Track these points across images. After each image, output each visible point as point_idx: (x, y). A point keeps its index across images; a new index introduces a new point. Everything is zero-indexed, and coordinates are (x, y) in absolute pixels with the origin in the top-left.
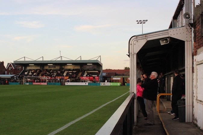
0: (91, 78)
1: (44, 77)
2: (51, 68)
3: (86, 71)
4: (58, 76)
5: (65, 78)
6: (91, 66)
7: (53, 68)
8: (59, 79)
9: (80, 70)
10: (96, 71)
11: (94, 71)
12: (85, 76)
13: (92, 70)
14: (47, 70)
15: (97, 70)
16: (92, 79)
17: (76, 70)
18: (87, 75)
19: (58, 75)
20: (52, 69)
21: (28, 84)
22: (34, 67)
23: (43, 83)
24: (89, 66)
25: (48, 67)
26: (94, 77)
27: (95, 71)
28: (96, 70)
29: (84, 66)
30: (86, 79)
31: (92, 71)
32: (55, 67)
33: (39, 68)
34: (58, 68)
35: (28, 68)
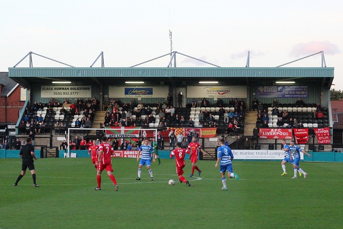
0: (300, 132)
1: (123, 129)
2: (134, 96)
3: (270, 106)
4: (176, 127)
5: (202, 133)
6: (287, 89)
7: (144, 96)
8: (179, 138)
9: (248, 102)
10: (310, 109)
11: (300, 109)
12: (275, 125)
13: (292, 106)
14: (119, 102)
15: (312, 106)
16: (305, 135)
17: (232, 103)
18: (280, 123)
19: (170, 121)
20: (139, 97)
21: (74, 155)
22: (69, 91)
23: (131, 153)
24: (280, 88)
25: (123, 89)
26: (311, 131)
27: (305, 109)
28: (307, 106)
29: (261, 89)
30: (283, 138)
31: (295, 109)
32: (151, 93)
33: (86, 95)
34: (160, 94)
35: (46, 95)
